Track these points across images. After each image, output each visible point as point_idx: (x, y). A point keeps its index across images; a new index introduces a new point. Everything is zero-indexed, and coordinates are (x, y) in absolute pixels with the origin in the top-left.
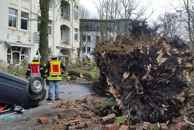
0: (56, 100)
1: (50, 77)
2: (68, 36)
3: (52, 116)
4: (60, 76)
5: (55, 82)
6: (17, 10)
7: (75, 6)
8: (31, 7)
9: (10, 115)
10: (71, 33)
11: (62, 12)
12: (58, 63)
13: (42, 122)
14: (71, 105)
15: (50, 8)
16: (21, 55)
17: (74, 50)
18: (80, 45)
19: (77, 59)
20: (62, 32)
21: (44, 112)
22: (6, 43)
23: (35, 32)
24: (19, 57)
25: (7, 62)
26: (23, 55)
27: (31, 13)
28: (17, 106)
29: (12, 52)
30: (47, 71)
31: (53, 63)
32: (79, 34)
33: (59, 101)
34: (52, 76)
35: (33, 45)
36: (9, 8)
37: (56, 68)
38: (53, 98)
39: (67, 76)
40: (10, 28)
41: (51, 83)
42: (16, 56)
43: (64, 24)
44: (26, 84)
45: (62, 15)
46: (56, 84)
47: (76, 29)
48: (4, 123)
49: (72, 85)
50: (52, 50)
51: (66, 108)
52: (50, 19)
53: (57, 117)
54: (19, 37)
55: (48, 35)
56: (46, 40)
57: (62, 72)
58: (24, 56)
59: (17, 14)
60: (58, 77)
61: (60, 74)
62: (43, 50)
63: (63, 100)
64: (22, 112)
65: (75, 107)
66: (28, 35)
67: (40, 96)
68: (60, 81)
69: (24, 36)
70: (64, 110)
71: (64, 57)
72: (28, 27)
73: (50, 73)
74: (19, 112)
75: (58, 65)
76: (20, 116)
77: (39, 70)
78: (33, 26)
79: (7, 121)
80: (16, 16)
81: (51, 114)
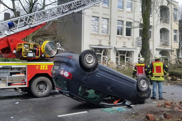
0: (160, 99)
1: (154, 77)
2: (167, 38)
3: (158, 115)
4: (163, 77)
5: (158, 82)
6: (123, 21)
7: (174, 9)
8: (134, 16)
9: (122, 108)
10: (170, 35)
11: (161, 16)
12: (160, 64)
13: (150, 119)
14: (175, 106)
15: (151, 15)
16: (126, 57)
17: (173, 51)
18: (179, 45)
19: (177, 59)
20: (161, 35)
21: (150, 110)
22: (115, 48)
23: (137, 38)
24: (124, 59)
25: (115, 63)
26: (127, 57)
27: (135, 21)
28: (128, 101)
29: (119, 55)
30: (150, 72)
31: (156, 64)
32: (178, 35)
33: (163, 100)
34: (156, 77)
35: (135, 49)
36: (118, 20)
37: (158, 69)
38: (157, 97)
39: (167, 77)
40: (118, 36)
41: (155, 83)
42: (123, 58)
43: (164, 27)
44: (134, 82)
45: (161, 19)
46: (160, 84)
47: (175, 31)
48: (118, 114)
49: (174, 86)
50: (152, 52)
51: (170, 108)
52: (151, 24)
53: (163, 116)
54: (124, 43)
55: (149, 39)
56: (147, 43)
57: (164, 73)
58: (128, 59)
59: (123, 24)
60: (161, 77)
61: (163, 75)
62: (145, 53)
63: (166, 100)
64: (131, 107)
65: (180, 108)
66: (131, 41)
67: (146, 94)
68: (163, 81)
69: (129, 41)
70: (169, 110)
71: (163, 58)
72: (132, 33)
73: (153, 74)
74: (129, 107)
75: (161, 66)
76: (130, 110)
77: (144, 71)
78: (136, 33)
79: (121, 113)
80: (122, 26)
81: (157, 112)
